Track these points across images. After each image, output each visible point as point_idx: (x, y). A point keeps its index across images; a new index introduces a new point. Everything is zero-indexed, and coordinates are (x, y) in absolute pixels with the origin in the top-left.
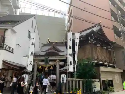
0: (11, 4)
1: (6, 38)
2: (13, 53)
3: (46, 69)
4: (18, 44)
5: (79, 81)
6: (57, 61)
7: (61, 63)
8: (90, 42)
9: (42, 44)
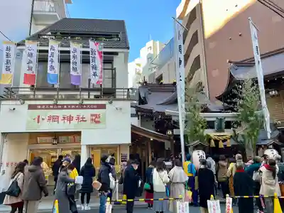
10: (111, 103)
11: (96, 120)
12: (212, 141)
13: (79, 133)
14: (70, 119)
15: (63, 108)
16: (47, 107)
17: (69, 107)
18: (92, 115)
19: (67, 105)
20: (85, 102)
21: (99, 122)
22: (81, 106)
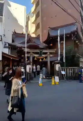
3: (41, 60)
5: (67, 69)
6: (48, 53)
7: (51, 56)
8: (73, 39)
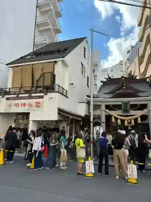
0: (51, 27)
1: (56, 76)
2: (68, 97)
4: (72, 84)
9: (101, 82)
10: (46, 94)
11: (38, 105)
12: (119, 120)
13: (29, 113)
14: (25, 105)
15: (21, 99)
16: (14, 99)
17: (24, 98)
18: (36, 103)
19: (23, 97)
20: (33, 95)
21: (39, 107)
22: (30, 97)
